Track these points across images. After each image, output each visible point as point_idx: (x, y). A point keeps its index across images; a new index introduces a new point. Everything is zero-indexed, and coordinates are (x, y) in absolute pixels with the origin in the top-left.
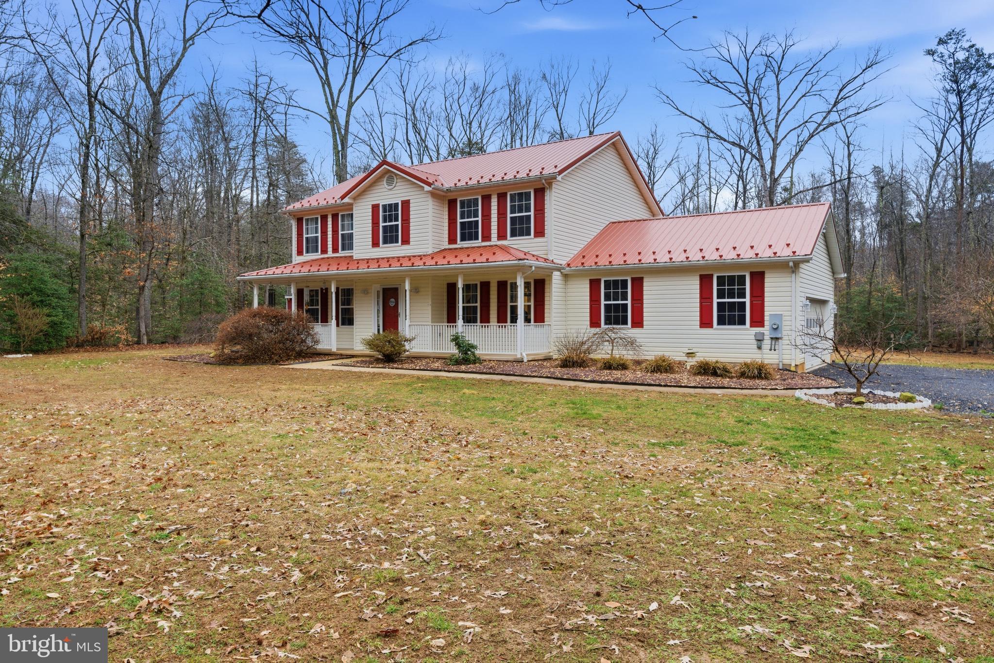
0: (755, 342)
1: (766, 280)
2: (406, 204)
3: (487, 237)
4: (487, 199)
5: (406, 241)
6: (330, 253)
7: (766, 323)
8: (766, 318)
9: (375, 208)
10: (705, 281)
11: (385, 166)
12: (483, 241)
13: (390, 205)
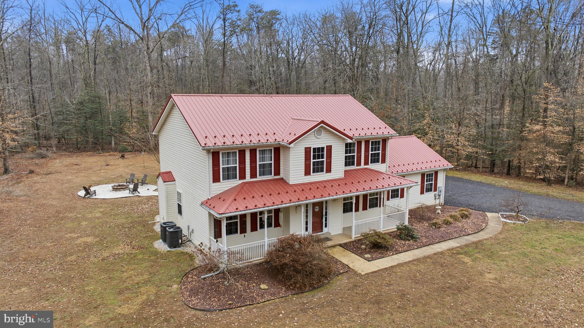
0: (434, 197)
1: (438, 174)
2: (329, 148)
3: (359, 164)
4: (359, 143)
5: (329, 170)
6: (248, 178)
7: (437, 190)
8: (438, 188)
9: (307, 150)
10: (423, 175)
11: (322, 125)
12: (357, 166)
13: (319, 148)
